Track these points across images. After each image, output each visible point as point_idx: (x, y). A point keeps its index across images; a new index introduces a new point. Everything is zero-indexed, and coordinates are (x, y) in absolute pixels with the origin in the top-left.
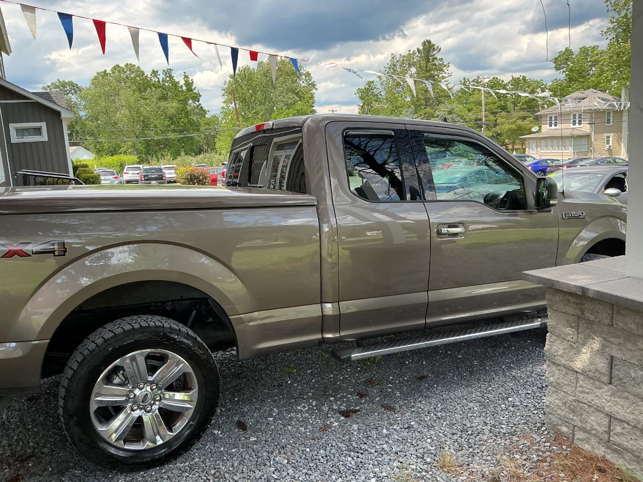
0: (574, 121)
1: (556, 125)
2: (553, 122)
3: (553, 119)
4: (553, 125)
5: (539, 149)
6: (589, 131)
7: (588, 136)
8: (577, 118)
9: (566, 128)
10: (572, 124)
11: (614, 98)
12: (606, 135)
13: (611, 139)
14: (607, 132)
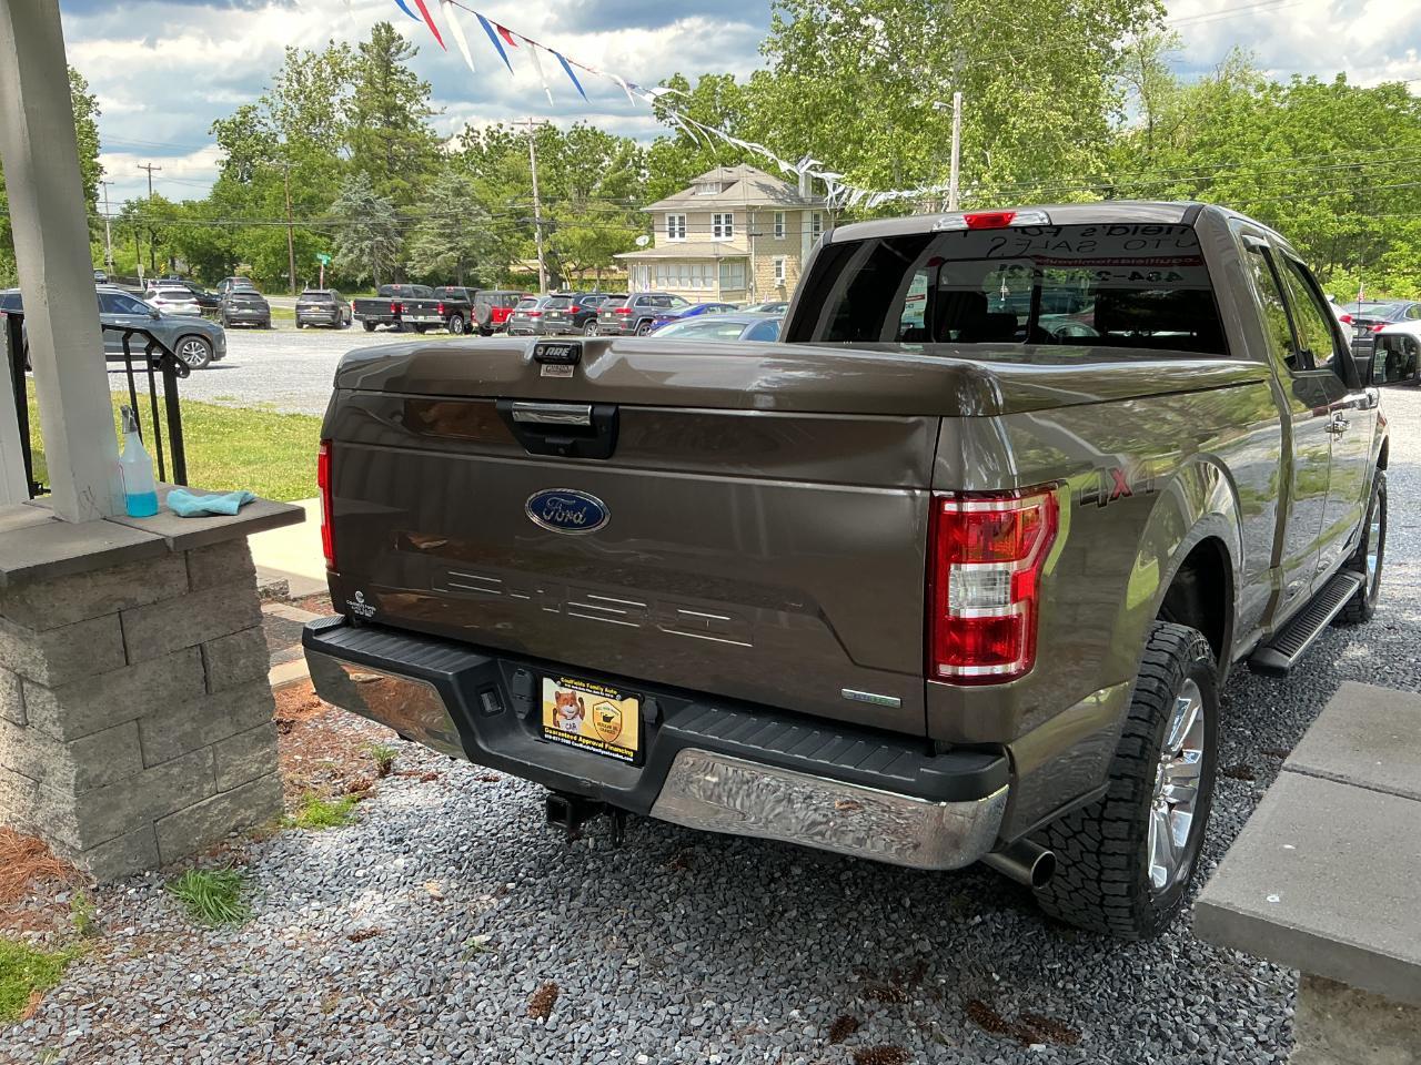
0: (718, 229)
1: (682, 235)
2: (677, 228)
3: (677, 222)
4: (677, 235)
5: (653, 282)
6: (746, 250)
7: (745, 260)
8: (723, 221)
9: (701, 241)
10: (713, 235)
11: (785, 186)
12: (775, 258)
13: (783, 266)
14: (776, 254)
